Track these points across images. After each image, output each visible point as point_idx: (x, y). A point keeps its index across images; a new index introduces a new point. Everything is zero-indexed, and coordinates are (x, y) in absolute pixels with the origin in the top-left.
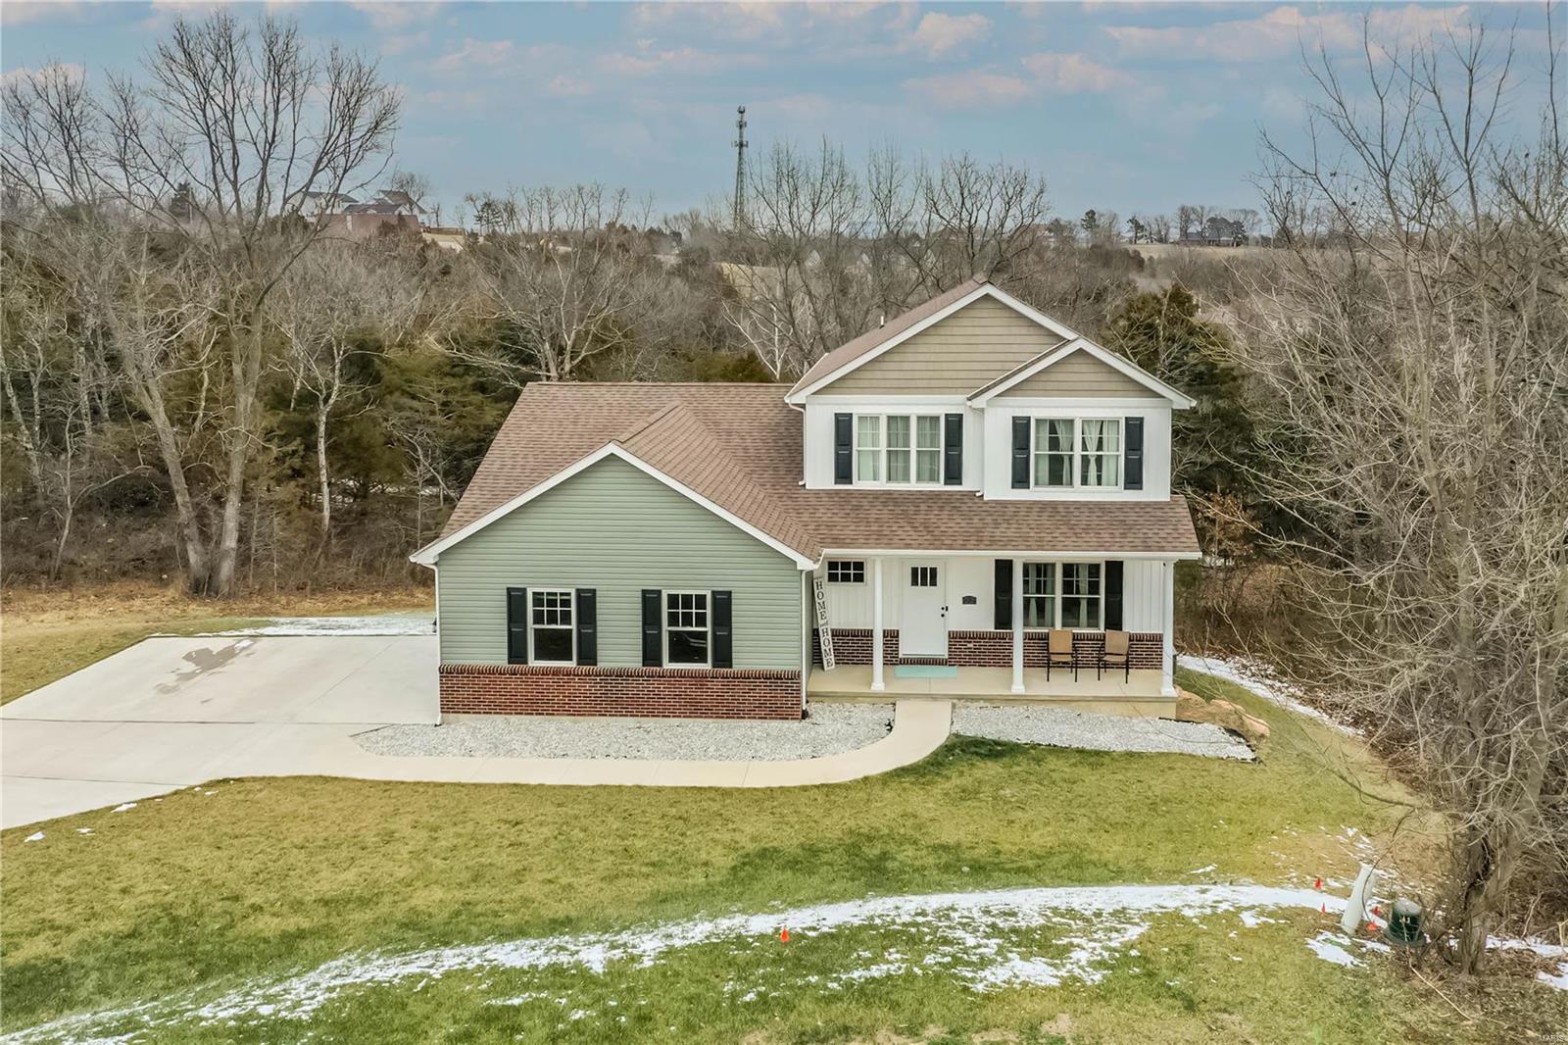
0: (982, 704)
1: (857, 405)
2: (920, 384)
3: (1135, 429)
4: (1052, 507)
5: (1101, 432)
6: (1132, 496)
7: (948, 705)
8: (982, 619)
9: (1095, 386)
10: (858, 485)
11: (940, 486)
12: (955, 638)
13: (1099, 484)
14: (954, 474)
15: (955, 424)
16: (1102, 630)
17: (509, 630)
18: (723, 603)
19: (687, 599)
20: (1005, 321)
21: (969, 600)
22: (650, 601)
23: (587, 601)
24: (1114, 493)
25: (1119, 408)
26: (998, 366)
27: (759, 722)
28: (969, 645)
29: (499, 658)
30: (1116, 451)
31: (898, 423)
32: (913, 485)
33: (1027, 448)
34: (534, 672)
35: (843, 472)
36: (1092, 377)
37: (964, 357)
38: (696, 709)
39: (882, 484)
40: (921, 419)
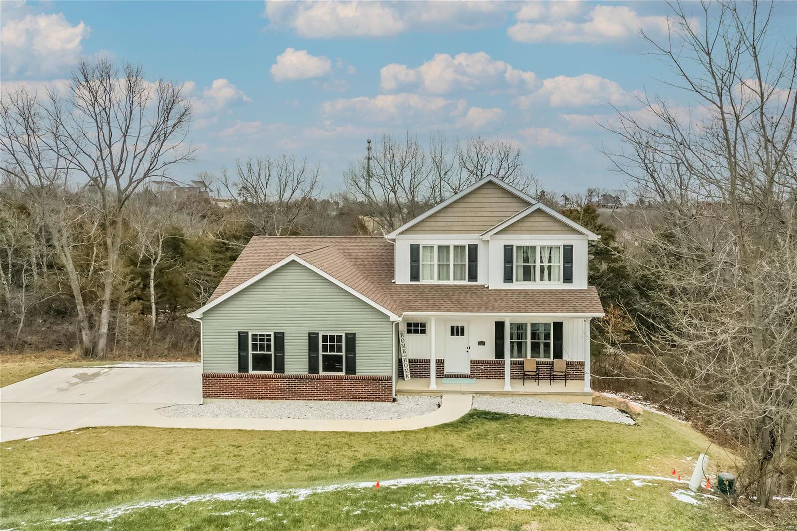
0: (488, 396)
1: (423, 239)
2: (455, 228)
3: (568, 252)
4: (526, 292)
5: (551, 253)
6: (568, 287)
7: (470, 396)
8: (487, 353)
9: (547, 229)
10: (422, 282)
11: (466, 283)
12: (474, 363)
13: (550, 280)
14: (473, 276)
15: (473, 249)
16: (552, 359)
17: (239, 355)
18: (351, 339)
19: (332, 337)
20: (501, 195)
21: (482, 343)
22: (313, 339)
23: (280, 338)
24: (556, 284)
25: (560, 240)
26: (497, 219)
27: (370, 403)
28: (482, 367)
29: (233, 369)
30: (558, 262)
31: (443, 249)
32: (452, 282)
33: (512, 261)
34: (252, 377)
35: (415, 276)
36: (545, 223)
37: (478, 214)
38: (336, 397)
39: (435, 282)
40: (456, 247)
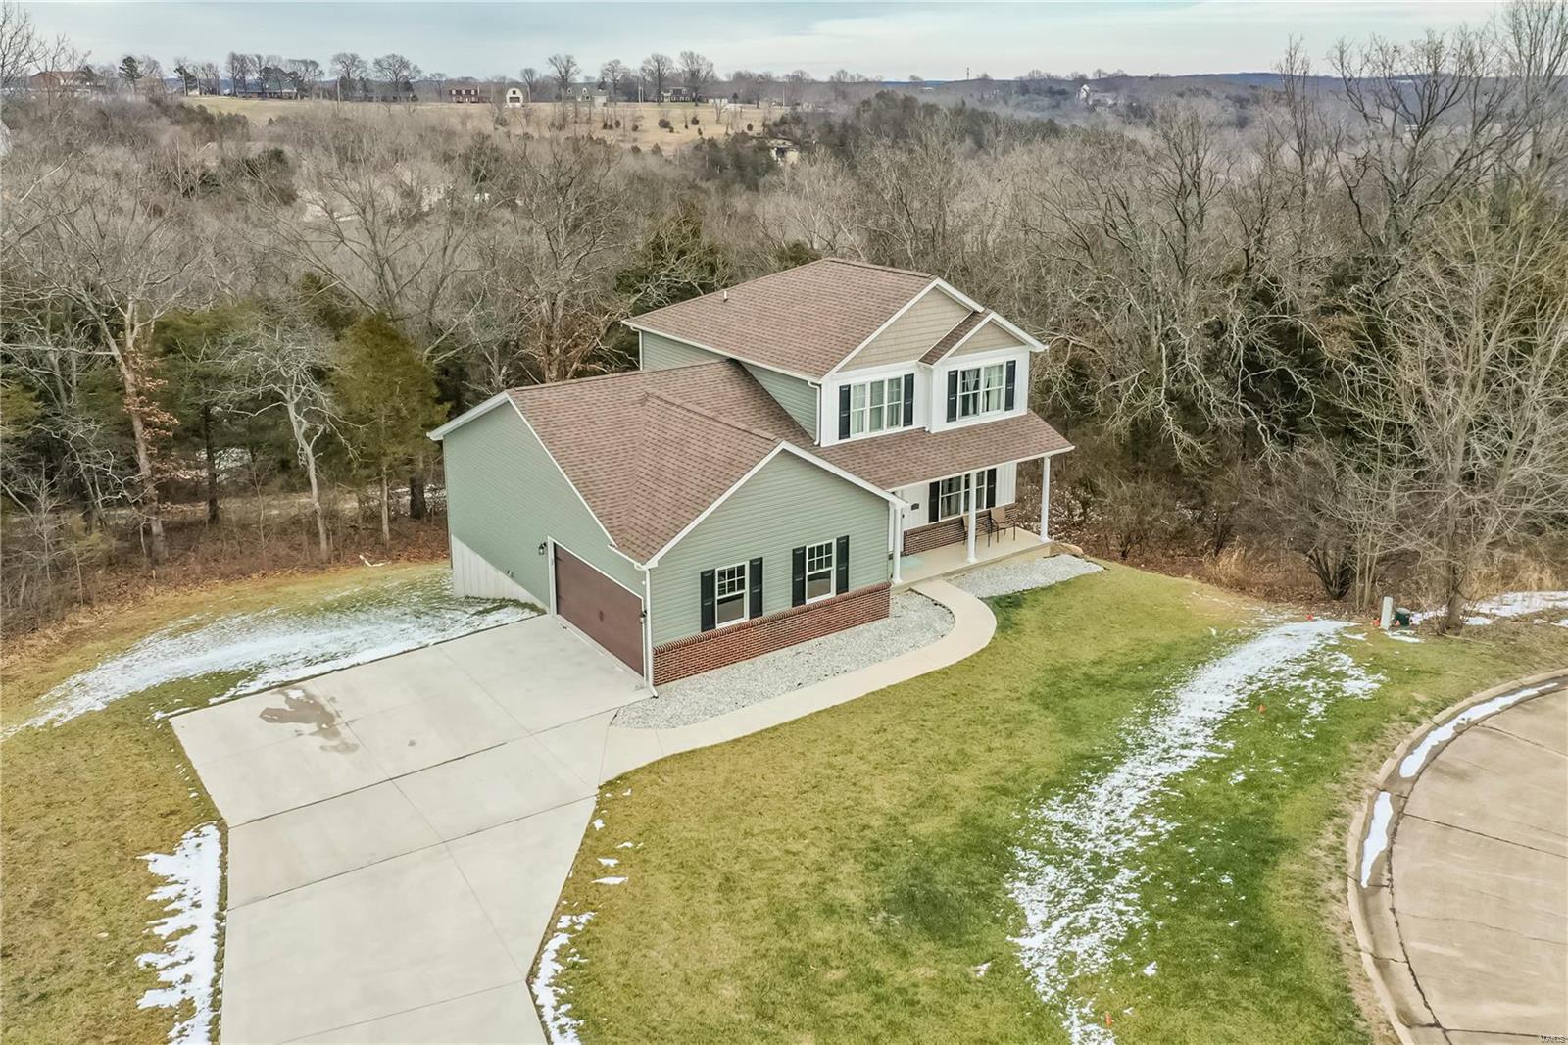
0: (956, 576)
1: (853, 378)
2: (891, 355)
3: (1012, 367)
4: (970, 430)
6: (1010, 414)
9: (995, 343)
10: (853, 437)
11: (900, 429)
12: (909, 535)
13: (991, 409)
14: (908, 420)
15: (910, 380)
16: (985, 509)
17: (702, 606)
18: (844, 545)
19: (821, 548)
21: (915, 507)
22: (798, 557)
23: (757, 567)
24: (999, 415)
25: (1001, 356)
26: (935, 336)
27: (866, 625)
28: (915, 539)
29: (696, 630)
30: (999, 386)
31: (878, 386)
32: (886, 431)
33: (956, 392)
34: (723, 634)
35: (844, 431)
37: (916, 332)
38: (828, 628)
39: (867, 435)
40: (890, 381)
